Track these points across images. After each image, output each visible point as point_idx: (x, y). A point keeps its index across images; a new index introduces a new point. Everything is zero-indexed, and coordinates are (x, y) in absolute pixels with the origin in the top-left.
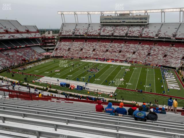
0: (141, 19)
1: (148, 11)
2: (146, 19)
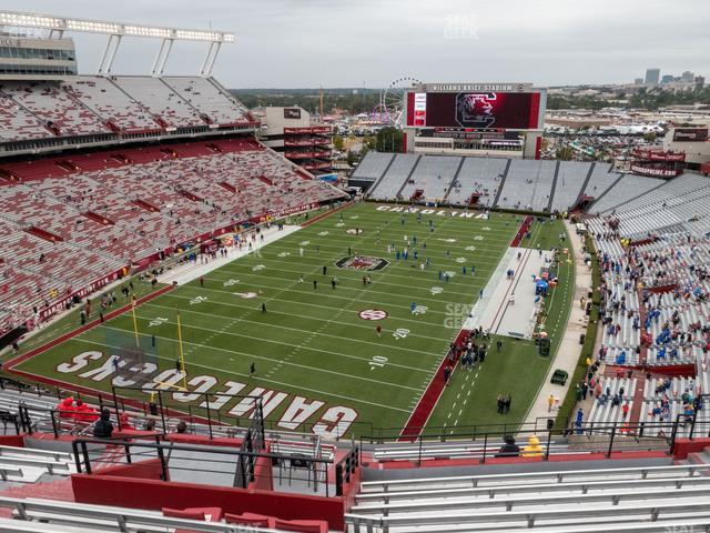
0: (50, 54)
1: (72, 25)
2: (71, 59)
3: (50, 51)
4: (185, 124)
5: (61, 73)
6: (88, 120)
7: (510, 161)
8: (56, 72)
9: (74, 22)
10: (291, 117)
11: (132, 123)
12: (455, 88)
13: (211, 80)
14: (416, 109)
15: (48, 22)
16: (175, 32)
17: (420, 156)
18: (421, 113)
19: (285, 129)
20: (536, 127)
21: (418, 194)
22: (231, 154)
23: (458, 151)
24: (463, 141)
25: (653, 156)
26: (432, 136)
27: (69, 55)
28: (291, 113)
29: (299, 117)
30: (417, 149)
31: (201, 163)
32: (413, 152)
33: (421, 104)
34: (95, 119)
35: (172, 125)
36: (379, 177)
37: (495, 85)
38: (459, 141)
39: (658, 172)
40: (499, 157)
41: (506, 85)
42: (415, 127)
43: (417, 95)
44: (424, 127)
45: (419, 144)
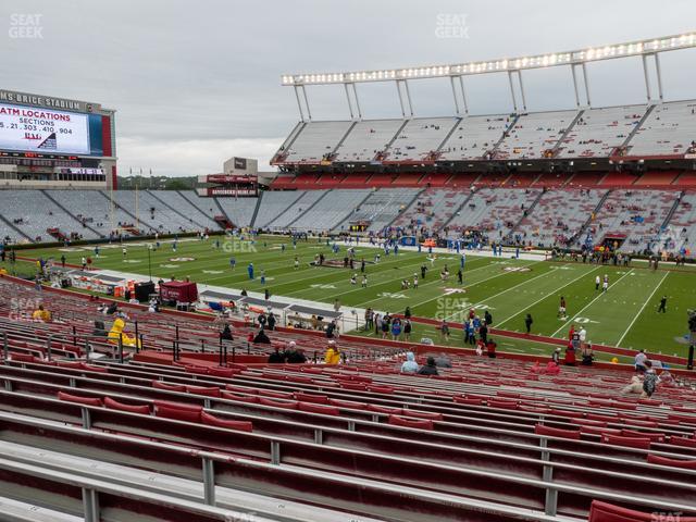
20: (110, 154)
21: (55, 233)
23: (25, 182)
25: (239, 179)
39: (245, 192)
40: (85, 188)
41: (74, 102)
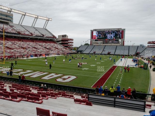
0: (7, 16)
1: (13, 10)
2: (11, 18)
3: (7, 15)
4: (38, 35)
5: (9, 20)
6: (13, 31)
7: (117, 46)
8: (7, 20)
9: (14, 10)
10: (64, 37)
11: (24, 33)
12: (103, 30)
13: (46, 29)
14: (94, 35)
15: (7, 9)
16: (38, 16)
17: (95, 46)
18: (95, 36)
19: (62, 39)
20: (123, 38)
21: (95, 52)
22: (48, 43)
23: (104, 44)
24: (105, 42)
25: (154, 42)
26: (98, 41)
27: (11, 17)
28: (64, 36)
29: (66, 37)
30: (94, 44)
31: (41, 44)
32: (93, 45)
33: (95, 34)
34: (15, 31)
35: (34, 35)
36: (85, 49)
37: (113, 29)
38: (104, 42)
40: (114, 45)
41: (115, 29)
42: (93, 39)
43: (94, 32)
44: (95, 39)
45: (94, 43)
